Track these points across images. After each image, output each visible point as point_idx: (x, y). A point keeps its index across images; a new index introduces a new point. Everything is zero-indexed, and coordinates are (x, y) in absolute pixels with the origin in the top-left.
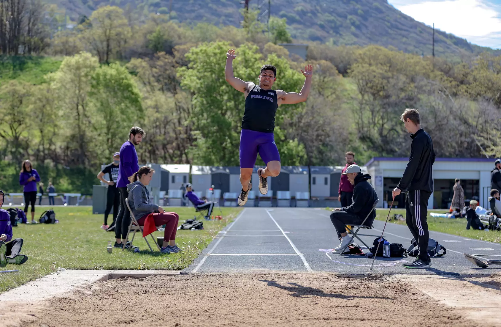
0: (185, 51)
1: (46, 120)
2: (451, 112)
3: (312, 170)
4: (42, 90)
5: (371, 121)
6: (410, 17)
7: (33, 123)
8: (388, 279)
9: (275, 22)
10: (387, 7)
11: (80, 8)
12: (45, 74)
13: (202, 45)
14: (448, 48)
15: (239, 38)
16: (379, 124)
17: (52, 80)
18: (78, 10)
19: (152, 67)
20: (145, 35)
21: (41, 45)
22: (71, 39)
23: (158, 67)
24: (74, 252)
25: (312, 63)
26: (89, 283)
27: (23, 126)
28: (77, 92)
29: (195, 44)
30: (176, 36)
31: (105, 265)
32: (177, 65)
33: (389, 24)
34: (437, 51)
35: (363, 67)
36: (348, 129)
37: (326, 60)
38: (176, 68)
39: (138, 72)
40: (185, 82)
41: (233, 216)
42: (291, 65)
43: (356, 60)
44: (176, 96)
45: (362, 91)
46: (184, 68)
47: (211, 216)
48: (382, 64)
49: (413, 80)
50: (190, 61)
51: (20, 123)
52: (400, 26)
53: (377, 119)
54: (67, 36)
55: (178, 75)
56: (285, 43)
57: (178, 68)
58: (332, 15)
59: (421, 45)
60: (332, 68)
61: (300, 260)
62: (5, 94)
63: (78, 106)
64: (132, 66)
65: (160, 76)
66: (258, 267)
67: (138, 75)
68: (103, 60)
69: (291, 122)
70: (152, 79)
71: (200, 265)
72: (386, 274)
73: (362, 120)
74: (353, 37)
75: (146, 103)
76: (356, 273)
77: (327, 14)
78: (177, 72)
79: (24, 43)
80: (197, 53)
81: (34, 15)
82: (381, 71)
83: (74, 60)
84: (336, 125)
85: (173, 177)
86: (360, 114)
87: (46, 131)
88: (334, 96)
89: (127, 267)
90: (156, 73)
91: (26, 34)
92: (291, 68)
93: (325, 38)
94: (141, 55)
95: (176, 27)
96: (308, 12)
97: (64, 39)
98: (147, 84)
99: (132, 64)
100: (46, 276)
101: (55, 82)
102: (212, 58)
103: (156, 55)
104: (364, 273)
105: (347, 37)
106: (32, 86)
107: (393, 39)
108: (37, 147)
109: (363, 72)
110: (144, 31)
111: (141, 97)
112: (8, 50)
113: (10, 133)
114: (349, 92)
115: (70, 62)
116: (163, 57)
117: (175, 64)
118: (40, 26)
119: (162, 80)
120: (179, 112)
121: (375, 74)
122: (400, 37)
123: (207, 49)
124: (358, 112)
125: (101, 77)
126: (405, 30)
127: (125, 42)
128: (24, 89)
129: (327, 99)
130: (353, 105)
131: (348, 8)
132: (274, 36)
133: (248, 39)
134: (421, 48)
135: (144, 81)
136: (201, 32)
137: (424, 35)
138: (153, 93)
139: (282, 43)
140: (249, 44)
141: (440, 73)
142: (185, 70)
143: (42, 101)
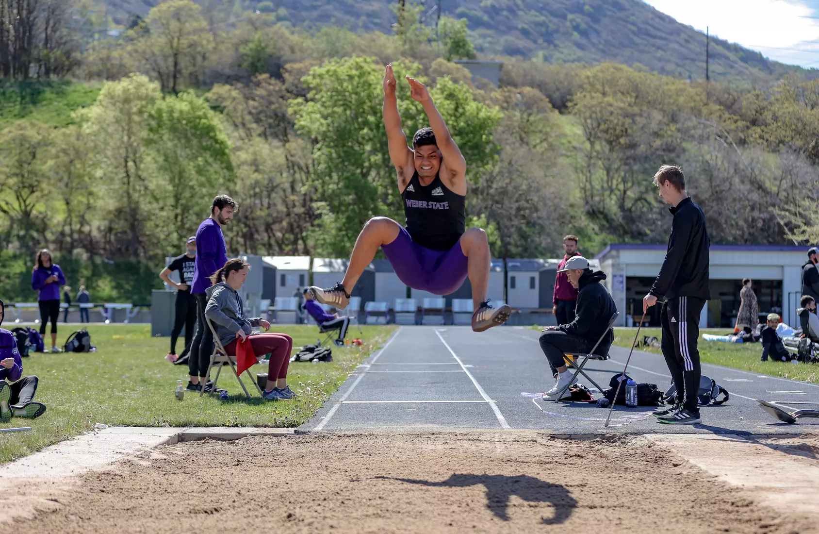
0: (301, 73)
1: (74, 185)
2: (736, 170)
3: (510, 264)
4: (69, 136)
5: (605, 185)
6: (669, 17)
7: (53, 189)
8: (634, 441)
9: (449, 25)
12: (74, 110)
13: (330, 62)
14: (732, 67)
15: (390, 51)
16: (619, 190)
17: (85, 119)
18: (126, 5)
19: (247, 98)
20: (236, 47)
21: (67, 63)
22: (115, 54)
23: (257, 98)
24: (121, 399)
25: (509, 91)
26: (147, 449)
27: (37, 194)
28: (126, 138)
29: (318, 62)
30: (286, 48)
31: (171, 418)
32: (289, 95)
33: (634, 29)
34: (713, 72)
35: (592, 98)
36: (568, 199)
37: (532, 87)
38: (287, 100)
39: (225, 107)
40: (302, 123)
41: (380, 340)
42: (474, 95)
43: (581, 87)
44: (287, 145)
45: (591, 137)
46: (300, 100)
47: (345, 340)
48: (623, 93)
49: (674, 119)
50: (309, 89)
51: (32, 189)
52: (653, 31)
53: (615, 182)
54: (109, 49)
55: (290, 111)
56: (465, 59)
57: (290, 101)
58: (542, 14)
59: (688, 62)
60: (541, 100)
61: (491, 410)
62: (8, 143)
63: (126, 162)
64: (215, 97)
65: (260, 112)
66: (421, 423)
67: (226, 111)
68: (168, 87)
69: (474, 187)
70: (248, 118)
71: (326, 419)
72: (631, 434)
73: (590, 183)
74: (575, 48)
75: (238, 157)
76: (582, 432)
77: (533, 12)
78: (288, 106)
79: (38, 60)
80: (321, 76)
81: (55, 14)
82: (622, 105)
83: (119, 87)
84: (548, 192)
85: (283, 277)
86: (588, 174)
87: (74, 203)
88: (545, 145)
89: (208, 423)
90: (255, 108)
91: (41, 45)
92: (475, 100)
93: (530, 51)
94: (229, 80)
95: (287, 33)
96: (502, 9)
97: (104, 53)
98: (240, 126)
99: (214, 94)
100: (76, 438)
101: (90, 124)
102: (345, 84)
103: (254, 80)
104: (595, 432)
105: (567, 50)
106: (52, 130)
107: (642, 52)
108: (60, 229)
109: (593, 106)
110: (235, 41)
111: (230, 147)
112: (12, 71)
113: (16, 205)
114: (569, 139)
115: (114, 91)
116: (266, 82)
117: (285, 93)
118: (65, 31)
119: (263, 119)
120: (292, 171)
121: (612, 109)
122: (654, 49)
123: (338, 70)
124: (585, 170)
125: (164, 115)
126: (661, 38)
127: (204, 58)
128: (38, 134)
129: (533, 150)
130: (576, 159)
131: (567, 3)
132: (447, 48)
133: (404, 53)
134: (687, 68)
135: (234, 122)
136: (328, 42)
137: (691, 46)
138: (250, 140)
139: (461, 59)
140: (407, 61)
141: (718, 107)
142: (302, 104)
143: (68, 154)
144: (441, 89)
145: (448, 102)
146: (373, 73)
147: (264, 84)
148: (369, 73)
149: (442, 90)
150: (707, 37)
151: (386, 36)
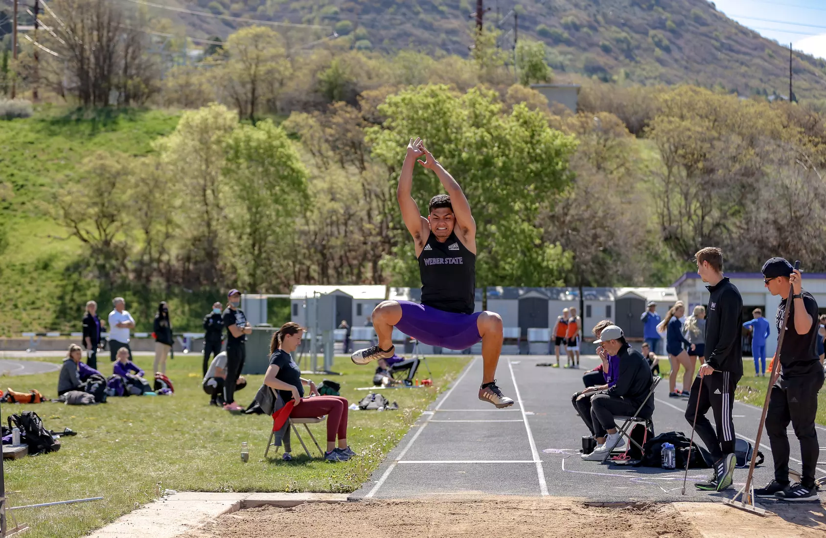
0: (377, 100)
1: (154, 214)
2: (816, 195)
3: (586, 293)
4: (148, 165)
5: (683, 211)
6: (752, 32)
7: (132, 218)
8: (663, 509)
9: (526, 48)
10: (715, 15)
11: (208, 23)
12: (153, 139)
13: (406, 90)
14: (817, 82)
15: (466, 76)
16: (697, 216)
17: (164, 148)
18: (205, 26)
19: (324, 125)
20: (314, 73)
21: (146, 90)
22: (194, 80)
23: (334, 126)
24: (191, 458)
25: (586, 117)
26: (209, 520)
27: (116, 224)
28: (204, 167)
29: (395, 89)
30: (364, 75)
31: (235, 483)
32: (366, 123)
33: (717, 44)
34: (799, 87)
35: (670, 122)
36: (645, 225)
37: (610, 112)
38: (364, 127)
39: (302, 135)
40: (378, 151)
41: (450, 379)
42: (549, 121)
43: (659, 109)
44: (364, 172)
45: (669, 162)
46: (376, 128)
47: (413, 380)
48: (701, 117)
49: (752, 142)
50: (386, 117)
51: (112, 218)
52: (737, 47)
53: (693, 207)
54: (188, 74)
55: (366, 139)
56: (542, 83)
57: (367, 129)
58: (623, 31)
59: (772, 77)
60: (618, 125)
61: (535, 473)
62: (89, 172)
63: (204, 190)
64: (292, 125)
65: (337, 140)
66: (467, 488)
67: (303, 139)
68: (246, 113)
69: (551, 214)
70: (325, 146)
71: (379, 483)
72: (660, 502)
73: (668, 209)
74: (657, 64)
75: (315, 186)
76: (614, 500)
77: (614, 28)
78: (365, 134)
79: (118, 87)
80: (396, 105)
81: (134, 41)
82: (700, 129)
83: (197, 116)
84: (626, 219)
85: (359, 306)
86: (666, 200)
87: (153, 232)
88: (622, 170)
89: (269, 488)
90: (331, 135)
91: (121, 72)
92: (550, 126)
93: (611, 68)
94: (306, 107)
95: (364, 59)
96: (582, 26)
97: (182, 80)
98: (317, 154)
99: (291, 121)
100: (146, 506)
101: (169, 153)
102: (420, 112)
103: (331, 107)
104: (627, 500)
105: (649, 67)
106: (132, 159)
107: (726, 67)
108: (139, 258)
109: (670, 130)
110: (313, 67)
111: (307, 176)
112: (92, 98)
113: (96, 234)
114: (646, 163)
115: (193, 120)
116: (342, 110)
117: (362, 120)
118: (144, 57)
119: (341, 146)
120: (368, 199)
121: (690, 133)
122: (738, 64)
123: (414, 98)
124: (662, 196)
125: (242, 144)
126: (745, 54)
127: (282, 84)
128: (118, 162)
129: (610, 176)
130: (653, 184)
131: (649, 18)
132: (524, 71)
133: (481, 78)
134: (771, 83)
135: (311, 150)
136: (405, 67)
137: (776, 62)
138: (327, 169)
139: (538, 82)
140: (483, 88)
141: (799, 129)
142: (378, 132)
143: (147, 184)
144: (516, 116)
145: (524, 129)
146: (448, 101)
147: (340, 112)
148: (445, 101)
149: (518, 117)
150: (791, 51)
151: (463, 60)
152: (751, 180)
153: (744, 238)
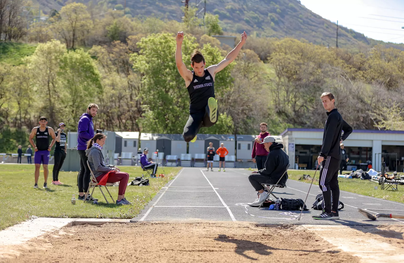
0: (136, 40)
1: (23, 94)
2: (350, 92)
3: (238, 137)
4: (20, 70)
5: (286, 99)
6: (318, 16)
7: (12, 96)
8: (297, 228)
9: (210, 18)
10: (301, 7)
11: (51, 4)
12: (23, 57)
13: (151, 36)
14: (349, 41)
16: (292, 101)
17: (28, 62)
18: (49, 5)
19: (110, 52)
20: (104, 27)
21: (20, 33)
22: (44, 29)
23: (114, 53)
24: (44, 203)
26: (57, 229)
27: (4, 99)
28: (48, 72)
29: (145, 35)
30: (129, 28)
31: (69, 214)
32: (130, 51)
33: (301, 21)
34: (340, 43)
35: (280, 55)
36: (267, 105)
37: (251, 49)
39: (98, 57)
40: (136, 65)
41: (173, 175)
42: (222, 53)
43: (274, 50)
44: (129, 76)
45: (279, 75)
46: (135, 54)
47: (156, 174)
48: (295, 53)
49: (320, 66)
50: (140, 49)
52: (310, 22)
53: (290, 97)
54: (41, 27)
55: (130, 59)
56: (217, 35)
57: (130, 54)
58: (256, 13)
59: (327, 38)
60: (255, 56)
61: (227, 211)
63: (49, 83)
64: (93, 52)
65: (116, 60)
67: (98, 59)
68: (70, 46)
69: (221, 99)
70: (110, 62)
71: (146, 215)
72: (295, 224)
73: (278, 98)
74: (272, 30)
75: (104, 82)
76: (272, 223)
77: (251, 12)
78: (130, 57)
79: (5, 32)
80: (146, 42)
81: (14, 9)
82: (294, 59)
83: (46, 46)
84: (258, 101)
85: (126, 142)
86: (277, 93)
87: (22, 103)
88: (256, 78)
89: (88, 216)
90: (113, 58)
91: (7, 24)
92: (222, 55)
93: (250, 31)
94: (100, 43)
95: (129, 20)
96: (236, 10)
97: (38, 28)
98: (106, 67)
99: (93, 50)
100: (22, 223)
101: (31, 64)
102: (158, 47)
103: (113, 43)
104: (278, 223)
105: (268, 31)
106: (12, 67)
107: (305, 33)
108: (15, 116)
109: (280, 59)
110: (103, 24)
111: (101, 77)
114: (268, 75)
115: (43, 48)
116: (119, 45)
117: (128, 50)
118: (19, 18)
119: (117, 63)
120: (131, 89)
121: (290, 61)
122: (311, 31)
123: (155, 40)
124: (276, 91)
125: (68, 60)
126: (314, 26)
127: (88, 32)
128: (5, 68)
129: (250, 81)
130: (272, 86)
131: (269, 7)
132: (209, 29)
133: (187, 32)
134: (327, 41)
135: (103, 64)
136: (150, 25)
137: (329, 30)
138: (110, 74)
139: (215, 35)
140: (189, 36)
141: (342, 61)
142: (136, 56)
143: (20, 79)
144: (205, 50)
145: (209, 56)
146: (172, 41)
147: (117, 46)
148: (170, 41)
150: (337, 25)
151: (178, 23)
152: (319, 84)
153: (315, 113)
